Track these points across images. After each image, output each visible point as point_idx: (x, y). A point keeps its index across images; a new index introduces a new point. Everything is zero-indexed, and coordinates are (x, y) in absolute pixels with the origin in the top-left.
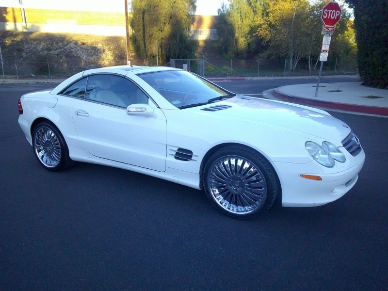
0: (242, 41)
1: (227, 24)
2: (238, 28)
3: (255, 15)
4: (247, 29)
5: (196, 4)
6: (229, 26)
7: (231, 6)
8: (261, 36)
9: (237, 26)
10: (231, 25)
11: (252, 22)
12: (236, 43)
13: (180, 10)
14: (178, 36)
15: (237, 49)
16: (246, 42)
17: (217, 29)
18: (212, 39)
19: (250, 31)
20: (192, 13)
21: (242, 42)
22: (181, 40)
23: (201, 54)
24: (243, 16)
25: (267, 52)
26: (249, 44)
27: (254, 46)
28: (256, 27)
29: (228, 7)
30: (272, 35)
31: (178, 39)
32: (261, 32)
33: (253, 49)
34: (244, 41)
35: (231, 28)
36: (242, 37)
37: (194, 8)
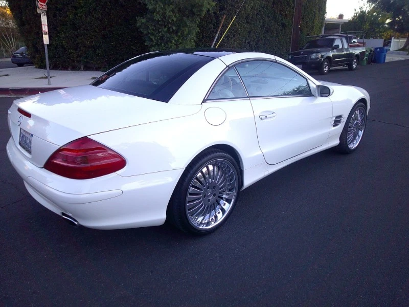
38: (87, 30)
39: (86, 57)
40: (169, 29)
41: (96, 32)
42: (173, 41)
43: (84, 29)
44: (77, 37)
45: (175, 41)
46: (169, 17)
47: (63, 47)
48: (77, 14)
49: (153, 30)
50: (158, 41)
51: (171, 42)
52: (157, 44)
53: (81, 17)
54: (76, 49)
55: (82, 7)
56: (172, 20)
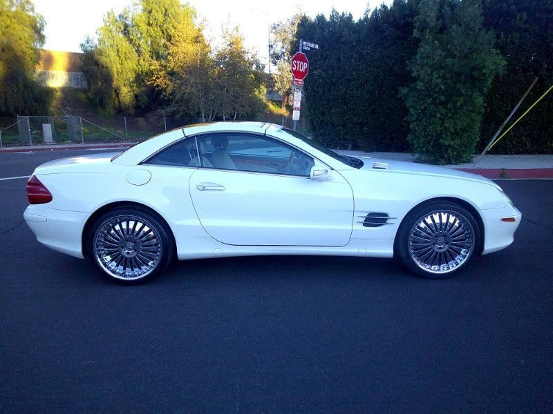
0: (127, 92)
1: (100, 66)
2: (118, 72)
3: (139, 56)
4: (132, 76)
5: (44, 33)
6: (105, 70)
7: (100, 41)
8: (158, 86)
9: (114, 71)
10: (107, 68)
11: (137, 66)
12: (117, 95)
13: (20, 39)
14: (20, 80)
15: (119, 102)
16: (132, 93)
17: (84, 71)
18: (74, 86)
19: (136, 78)
20: (38, 46)
21: (126, 94)
22: (25, 87)
23: (60, 109)
24: (123, 57)
25: (169, 109)
26: (136, 96)
27: (145, 99)
28: (144, 74)
29: (96, 42)
30: (176, 85)
31: (21, 86)
32: (157, 80)
33: (144, 103)
34: (129, 92)
35: (107, 72)
36: (125, 85)
37: (42, 39)
38: (357, 105)
39: (353, 135)
40: (434, 100)
41: (365, 106)
42: (438, 115)
43: (354, 104)
44: (346, 112)
45: (442, 114)
46: (437, 84)
47: (333, 124)
48: (349, 87)
49: (415, 101)
50: (419, 116)
51: (435, 116)
52: (417, 119)
53: (352, 90)
54: (344, 126)
55: (355, 79)
56: (440, 89)
